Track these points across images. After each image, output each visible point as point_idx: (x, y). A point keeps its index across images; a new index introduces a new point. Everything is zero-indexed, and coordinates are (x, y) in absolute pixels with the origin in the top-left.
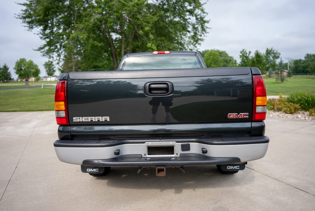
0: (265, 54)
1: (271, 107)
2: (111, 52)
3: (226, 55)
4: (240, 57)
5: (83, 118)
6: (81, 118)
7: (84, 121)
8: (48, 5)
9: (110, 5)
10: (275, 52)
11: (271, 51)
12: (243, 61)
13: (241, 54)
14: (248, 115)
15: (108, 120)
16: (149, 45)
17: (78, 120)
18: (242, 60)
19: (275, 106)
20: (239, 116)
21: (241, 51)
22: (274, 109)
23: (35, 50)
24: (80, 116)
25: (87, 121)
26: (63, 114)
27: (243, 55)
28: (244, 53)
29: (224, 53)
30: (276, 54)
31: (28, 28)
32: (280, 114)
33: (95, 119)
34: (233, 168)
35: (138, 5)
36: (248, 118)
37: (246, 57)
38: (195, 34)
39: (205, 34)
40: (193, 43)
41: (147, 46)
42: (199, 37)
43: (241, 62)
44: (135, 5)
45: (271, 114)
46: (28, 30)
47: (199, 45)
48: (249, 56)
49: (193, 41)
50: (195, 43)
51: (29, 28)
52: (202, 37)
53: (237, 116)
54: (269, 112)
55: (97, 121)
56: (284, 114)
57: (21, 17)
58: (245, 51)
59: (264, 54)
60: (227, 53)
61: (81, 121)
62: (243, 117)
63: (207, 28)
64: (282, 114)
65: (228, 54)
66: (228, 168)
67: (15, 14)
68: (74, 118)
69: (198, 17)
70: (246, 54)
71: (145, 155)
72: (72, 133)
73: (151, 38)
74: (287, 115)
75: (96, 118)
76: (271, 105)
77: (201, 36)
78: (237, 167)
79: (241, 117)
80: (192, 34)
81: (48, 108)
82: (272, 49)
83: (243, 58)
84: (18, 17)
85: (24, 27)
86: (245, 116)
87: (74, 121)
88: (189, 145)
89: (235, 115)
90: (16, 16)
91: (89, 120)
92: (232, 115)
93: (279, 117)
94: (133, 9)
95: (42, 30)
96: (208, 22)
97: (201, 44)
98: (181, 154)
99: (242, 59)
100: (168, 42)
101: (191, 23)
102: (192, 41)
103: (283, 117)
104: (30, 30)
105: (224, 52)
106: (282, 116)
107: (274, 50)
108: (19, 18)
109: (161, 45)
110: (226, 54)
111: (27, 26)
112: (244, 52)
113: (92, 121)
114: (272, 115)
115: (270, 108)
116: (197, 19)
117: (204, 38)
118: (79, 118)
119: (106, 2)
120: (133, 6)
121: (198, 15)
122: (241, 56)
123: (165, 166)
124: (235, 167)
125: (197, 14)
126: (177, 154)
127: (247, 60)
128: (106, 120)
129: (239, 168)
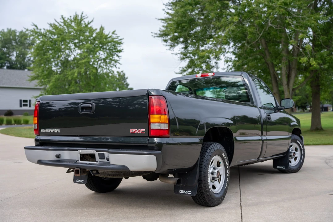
14: (145, 130)
20: (138, 131)
23: (176, 73)
24: (44, 129)
25: (48, 132)
26: (36, 127)
31: (168, 47)
34: (185, 193)
36: (145, 133)
46: (170, 49)
51: (170, 47)
57: (158, 35)
61: (45, 132)
66: (180, 192)
67: (152, 33)
71: (79, 160)
72: (40, 142)
78: (189, 192)
84: (156, 35)
85: (165, 46)
86: (142, 131)
87: (41, 132)
88: (104, 154)
89: (135, 131)
90: (153, 34)
95: (183, 48)
98: (100, 162)
104: (171, 49)
108: (158, 37)
111: (169, 45)
123: (80, 168)
124: (187, 191)
126: (97, 161)
129: (190, 194)
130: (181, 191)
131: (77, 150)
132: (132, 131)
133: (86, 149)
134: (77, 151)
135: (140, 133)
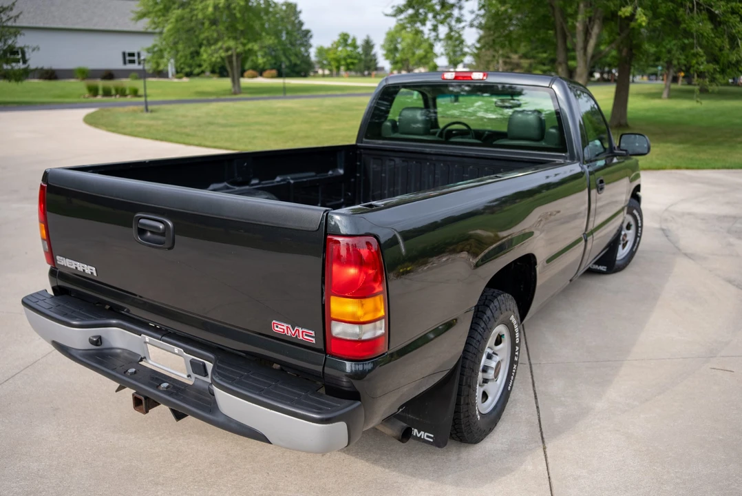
5: (67, 261)
7: (68, 265)
14: (313, 335)
16: (624, 12)
17: (63, 263)
20: (293, 332)
33: (80, 267)
34: (419, 436)
36: (313, 342)
41: (620, 13)
55: (82, 270)
61: (65, 265)
62: (303, 337)
68: (58, 258)
75: (81, 264)
78: (428, 436)
79: (299, 337)
86: (306, 335)
87: (58, 262)
88: (205, 364)
89: (285, 328)
91: (74, 267)
92: (280, 326)
118: (62, 258)
124: (422, 433)
126: (189, 376)
128: (92, 274)
129: (432, 440)
132: (277, 327)
133: (160, 337)
134: (140, 335)
135: (301, 338)
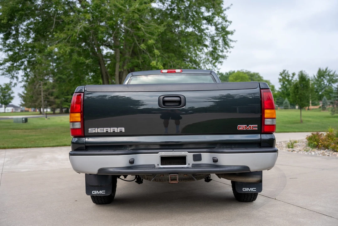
0: (316, 77)
1: (315, 144)
2: (101, 73)
3: (259, 79)
4: (280, 82)
5: (99, 129)
6: (96, 129)
7: (99, 132)
8: (14, 6)
9: (102, 10)
10: (331, 73)
11: (325, 72)
12: (284, 87)
13: (281, 78)
14: (257, 126)
15: (123, 131)
16: (153, 64)
17: (94, 131)
18: (282, 85)
19: (320, 142)
20: (248, 128)
21: (281, 73)
22: (318, 146)
24: (95, 128)
25: (103, 132)
26: (78, 126)
27: (283, 77)
28: (286, 76)
29: (257, 76)
30: (332, 77)
32: (326, 152)
33: (110, 130)
34: (250, 190)
35: (139, 10)
36: (257, 129)
37: (288, 81)
38: (215, 49)
39: (228, 50)
40: (212, 61)
41: (151, 64)
42: (220, 54)
43: (280, 89)
44: (136, 11)
45: (314, 151)
47: (220, 64)
48: (292, 79)
49: (212, 58)
50: (214, 61)
52: (224, 54)
53: (246, 128)
54: (312, 150)
55: (112, 132)
56: (331, 152)
58: (286, 72)
59: (314, 76)
60: (261, 75)
61: (96, 132)
62: (252, 128)
63: (231, 41)
64: (329, 152)
65: (262, 77)
68: (90, 130)
69: (219, 26)
70: (288, 77)
71: (158, 165)
72: (87, 145)
73: (156, 54)
74: (335, 153)
75: (112, 129)
76: (314, 142)
77: (222, 51)
78: (253, 189)
79: (250, 129)
80: (210, 49)
81: (14, 146)
82: (326, 69)
83: (284, 83)
86: (254, 127)
87: (89, 132)
88: (201, 155)
89: (244, 127)
91: (105, 131)
92: (241, 127)
93: (324, 155)
94: (133, 16)
96: (232, 33)
97: (222, 62)
98: (193, 164)
99: (282, 83)
100: (177, 60)
101: (208, 34)
102: (210, 59)
103: (328, 156)
105: (257, 74)
106: (328, 154)
107: (330, 71)
109: (169, 64)
110: (259, 77)
112: (286, 74)
113: (107, 131)
114: (315, 153)
115: (313, 145)
116: (217, 29)
117: (227, 54)
118: (94, 129)
119: (96, 5)
120: (133, 12)
121: (219, 24)
122: (280, 80)
123: (177, 173)
124: (251, 189)
125: (217, 23)
126: (189, 164)
127: (290, 85)
128: (121, 131)
129: (256, 190)
130: (244, 189)
131: (157, 153)
132: (240, 128)
133: (172, 150)
